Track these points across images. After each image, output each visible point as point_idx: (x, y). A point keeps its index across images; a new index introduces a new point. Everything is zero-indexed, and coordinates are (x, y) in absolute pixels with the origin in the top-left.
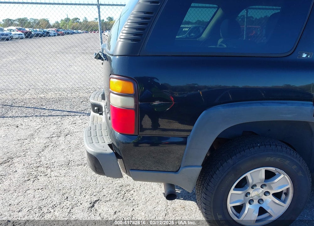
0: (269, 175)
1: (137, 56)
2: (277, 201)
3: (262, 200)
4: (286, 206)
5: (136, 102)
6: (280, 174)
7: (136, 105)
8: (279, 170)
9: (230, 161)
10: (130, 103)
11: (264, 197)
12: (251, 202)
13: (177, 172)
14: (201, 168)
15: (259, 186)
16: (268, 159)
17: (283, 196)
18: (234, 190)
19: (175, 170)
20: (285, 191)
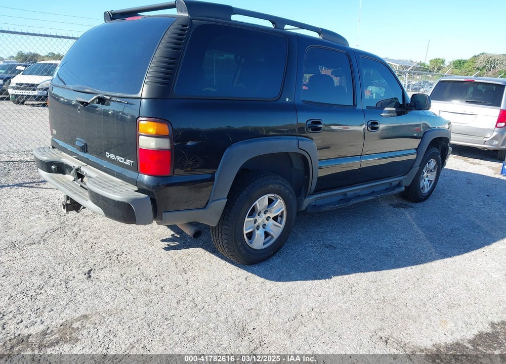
0: (271, 201)
1: (168, 99)
2: (277, 224)
3: (265, 225)
4: (282, 226)
5: (171, 143)
6: (277, 199)
7: (171, 146)
8: (277, 196)
9: (244, 192)
10: (165, 144)
11: (266, 222)
12: (258, 228)
13: (205, 207)
14: (227, 200)
15: (262, 213)
16: (271, 186)
17: (279, 218)
18: (248, 218)
19: (203, 207)
20: (280, 215)
